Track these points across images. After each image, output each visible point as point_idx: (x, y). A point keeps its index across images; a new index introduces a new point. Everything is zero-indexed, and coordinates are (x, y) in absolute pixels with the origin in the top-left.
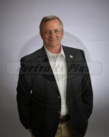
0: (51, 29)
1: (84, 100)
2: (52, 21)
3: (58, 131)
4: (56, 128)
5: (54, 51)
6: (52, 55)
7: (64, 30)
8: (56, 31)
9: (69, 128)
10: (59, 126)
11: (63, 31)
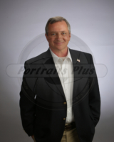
0: (57, 31)
1: (91, 107)
2: (59, 23)
3: (63, 139)
4: (61, 135)
5: (60, 54)
6: (59, 58)
7: (72, 33)
8: (63, 33)
9: (74, 136)
10: (64, 134)
11: (70, 33)
